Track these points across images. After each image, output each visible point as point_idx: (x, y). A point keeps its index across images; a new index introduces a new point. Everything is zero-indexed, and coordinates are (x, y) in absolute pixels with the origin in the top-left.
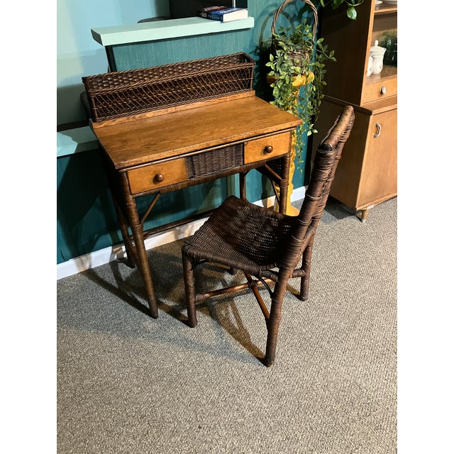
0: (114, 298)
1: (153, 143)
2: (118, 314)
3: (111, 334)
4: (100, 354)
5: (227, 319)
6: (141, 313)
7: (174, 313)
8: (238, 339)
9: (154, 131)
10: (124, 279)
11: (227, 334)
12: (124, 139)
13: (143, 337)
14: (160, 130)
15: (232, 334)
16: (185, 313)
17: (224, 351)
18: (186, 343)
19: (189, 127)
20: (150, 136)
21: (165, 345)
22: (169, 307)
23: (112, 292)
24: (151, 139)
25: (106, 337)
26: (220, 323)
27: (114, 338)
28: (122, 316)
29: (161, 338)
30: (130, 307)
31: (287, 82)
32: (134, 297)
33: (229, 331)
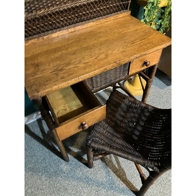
0: (42, 147)
1: (60, 68)
2: (44, 159)
3: (42, 175)
4: (35, 191)
5: (111, 161)
6: (59, 158)
7: (79, 157)
8: (119, 176)
9: (60, 53)
10: (46, 132)
11: (112, 173)
12: (36, 62)
13: (61, 177)
14: (64, 52)
15: (115, 172)
16: (85, 157)
17: (112, 186)
18: (88, 181)
19: (87, 48)
20: (57, 59)
21: (75, 183)
22: (75, 153)
23: (40, 142)
24: (58, 62)
25: (38, 178)
26: (107, 165)
27: (44, 178)
28: (47, 161)
29: (72, 177)
30: (52, 154)
31: (155, 5)
32: (53, 145)
33: (113, 170)
